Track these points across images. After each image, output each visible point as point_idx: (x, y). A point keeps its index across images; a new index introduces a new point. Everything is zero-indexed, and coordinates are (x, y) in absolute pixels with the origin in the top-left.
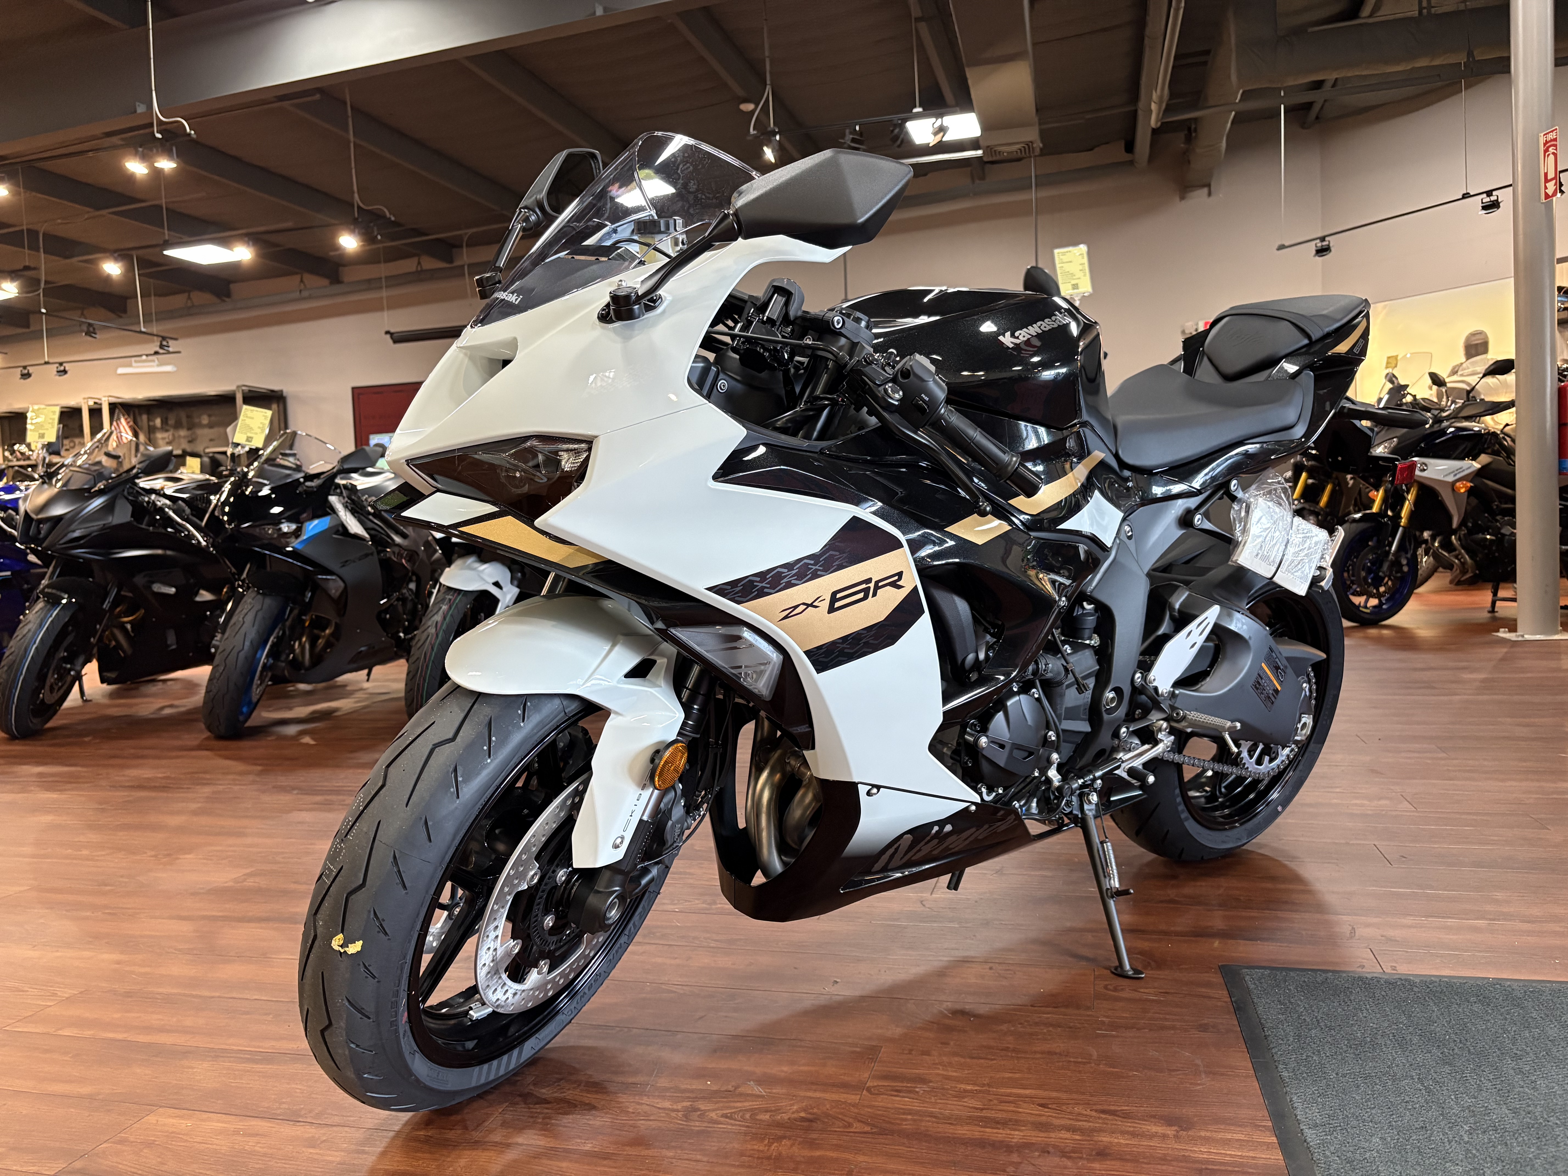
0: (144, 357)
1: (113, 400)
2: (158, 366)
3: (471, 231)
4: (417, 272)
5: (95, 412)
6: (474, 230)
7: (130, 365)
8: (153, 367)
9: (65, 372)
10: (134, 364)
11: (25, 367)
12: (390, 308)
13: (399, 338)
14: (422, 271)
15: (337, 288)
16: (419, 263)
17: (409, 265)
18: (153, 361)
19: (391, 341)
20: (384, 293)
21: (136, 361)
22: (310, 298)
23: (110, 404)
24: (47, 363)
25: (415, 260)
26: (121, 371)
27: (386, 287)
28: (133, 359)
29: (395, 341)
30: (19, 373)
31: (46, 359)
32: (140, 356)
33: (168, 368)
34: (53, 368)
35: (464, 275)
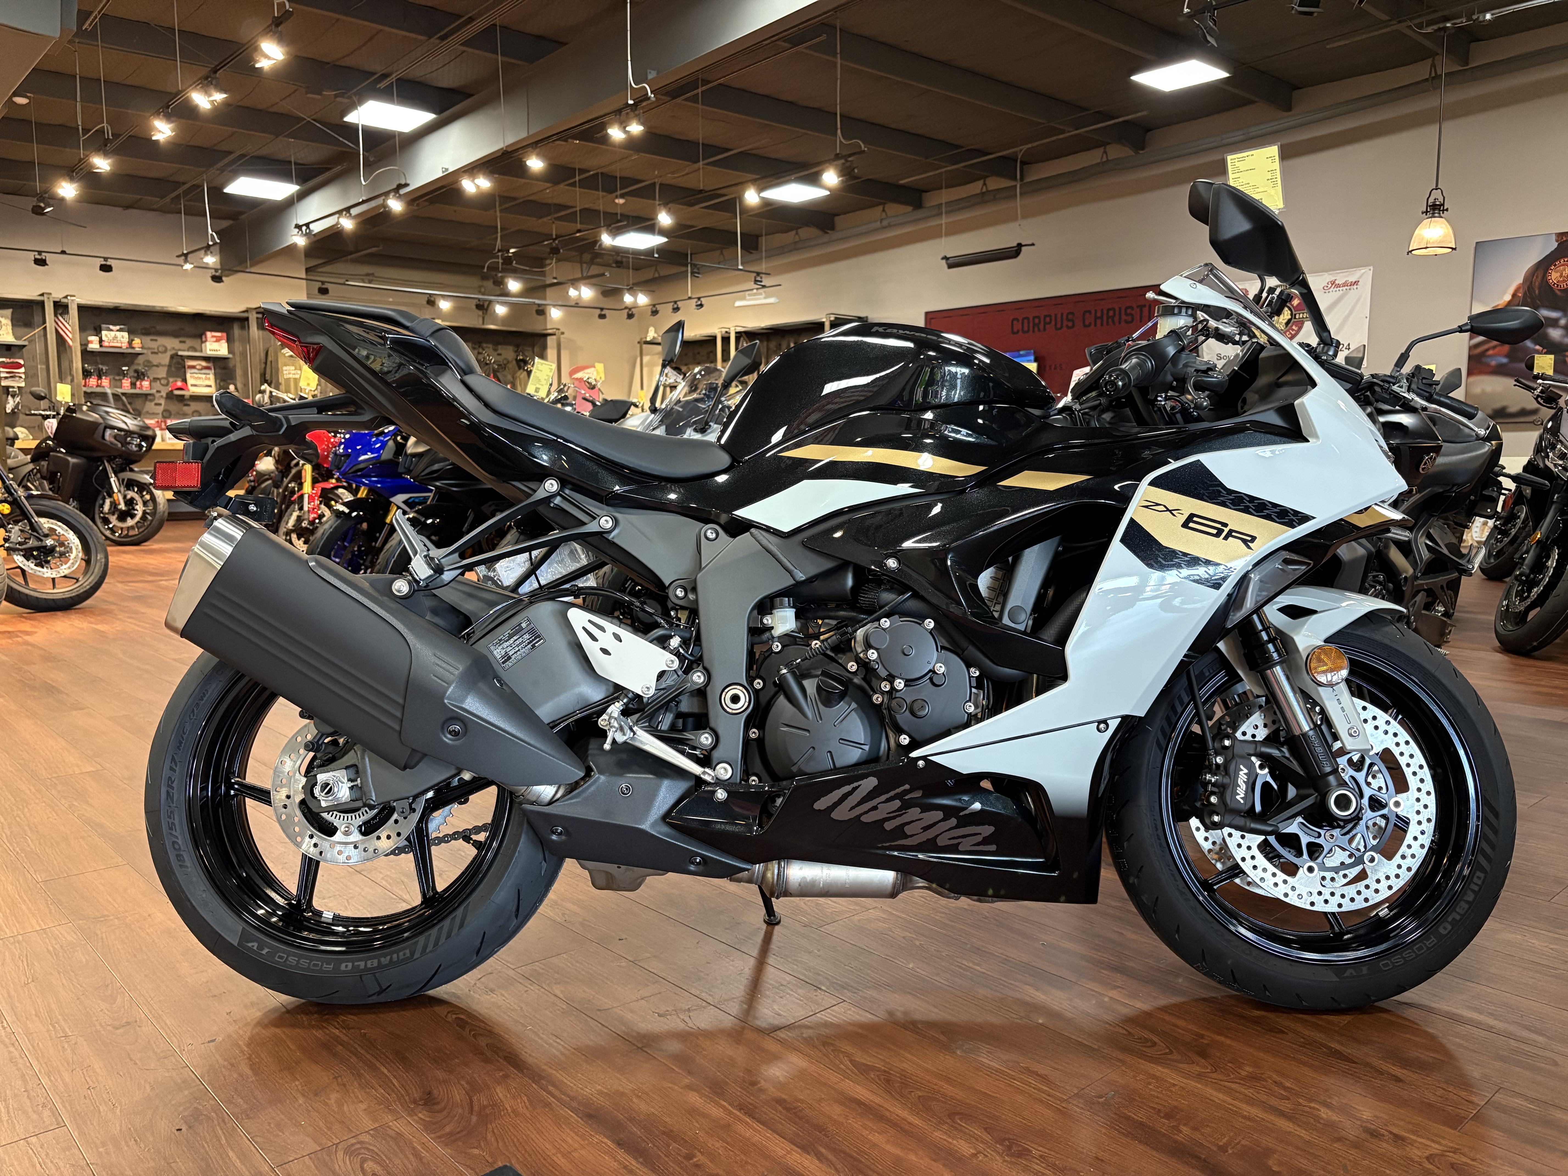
0: (755, 291)
1: (739, 329)
2: (765, 298)
3: (1025, 147)
4: (983, 194)
5: (726, 340)
6: (1030, 146)
7: (744, 298)
8: (760, 299)
9: (701, 305)
10: (748, 298)
11: (675, 302)
12: (948, 234)
13: (954, 263)
14: (988, 191)
15: (920, 214)
16: (985, 184)
17: (976, 187)
18: (761, 294)
19: (946, 266)
20: (944, 220)
21: (749, 295)
22: (890, 226)
23: (736, 333)
24: (690, 298)
25: (981, 183)
26: (738, 304)
27: (947, 213)
28: (747, 293)
29: (950, 266)
30: (671, 307)
31: (690, 295)
32: (752, 290)
33: (772, 300)
34: (693, 302)
35: (1016, 195)
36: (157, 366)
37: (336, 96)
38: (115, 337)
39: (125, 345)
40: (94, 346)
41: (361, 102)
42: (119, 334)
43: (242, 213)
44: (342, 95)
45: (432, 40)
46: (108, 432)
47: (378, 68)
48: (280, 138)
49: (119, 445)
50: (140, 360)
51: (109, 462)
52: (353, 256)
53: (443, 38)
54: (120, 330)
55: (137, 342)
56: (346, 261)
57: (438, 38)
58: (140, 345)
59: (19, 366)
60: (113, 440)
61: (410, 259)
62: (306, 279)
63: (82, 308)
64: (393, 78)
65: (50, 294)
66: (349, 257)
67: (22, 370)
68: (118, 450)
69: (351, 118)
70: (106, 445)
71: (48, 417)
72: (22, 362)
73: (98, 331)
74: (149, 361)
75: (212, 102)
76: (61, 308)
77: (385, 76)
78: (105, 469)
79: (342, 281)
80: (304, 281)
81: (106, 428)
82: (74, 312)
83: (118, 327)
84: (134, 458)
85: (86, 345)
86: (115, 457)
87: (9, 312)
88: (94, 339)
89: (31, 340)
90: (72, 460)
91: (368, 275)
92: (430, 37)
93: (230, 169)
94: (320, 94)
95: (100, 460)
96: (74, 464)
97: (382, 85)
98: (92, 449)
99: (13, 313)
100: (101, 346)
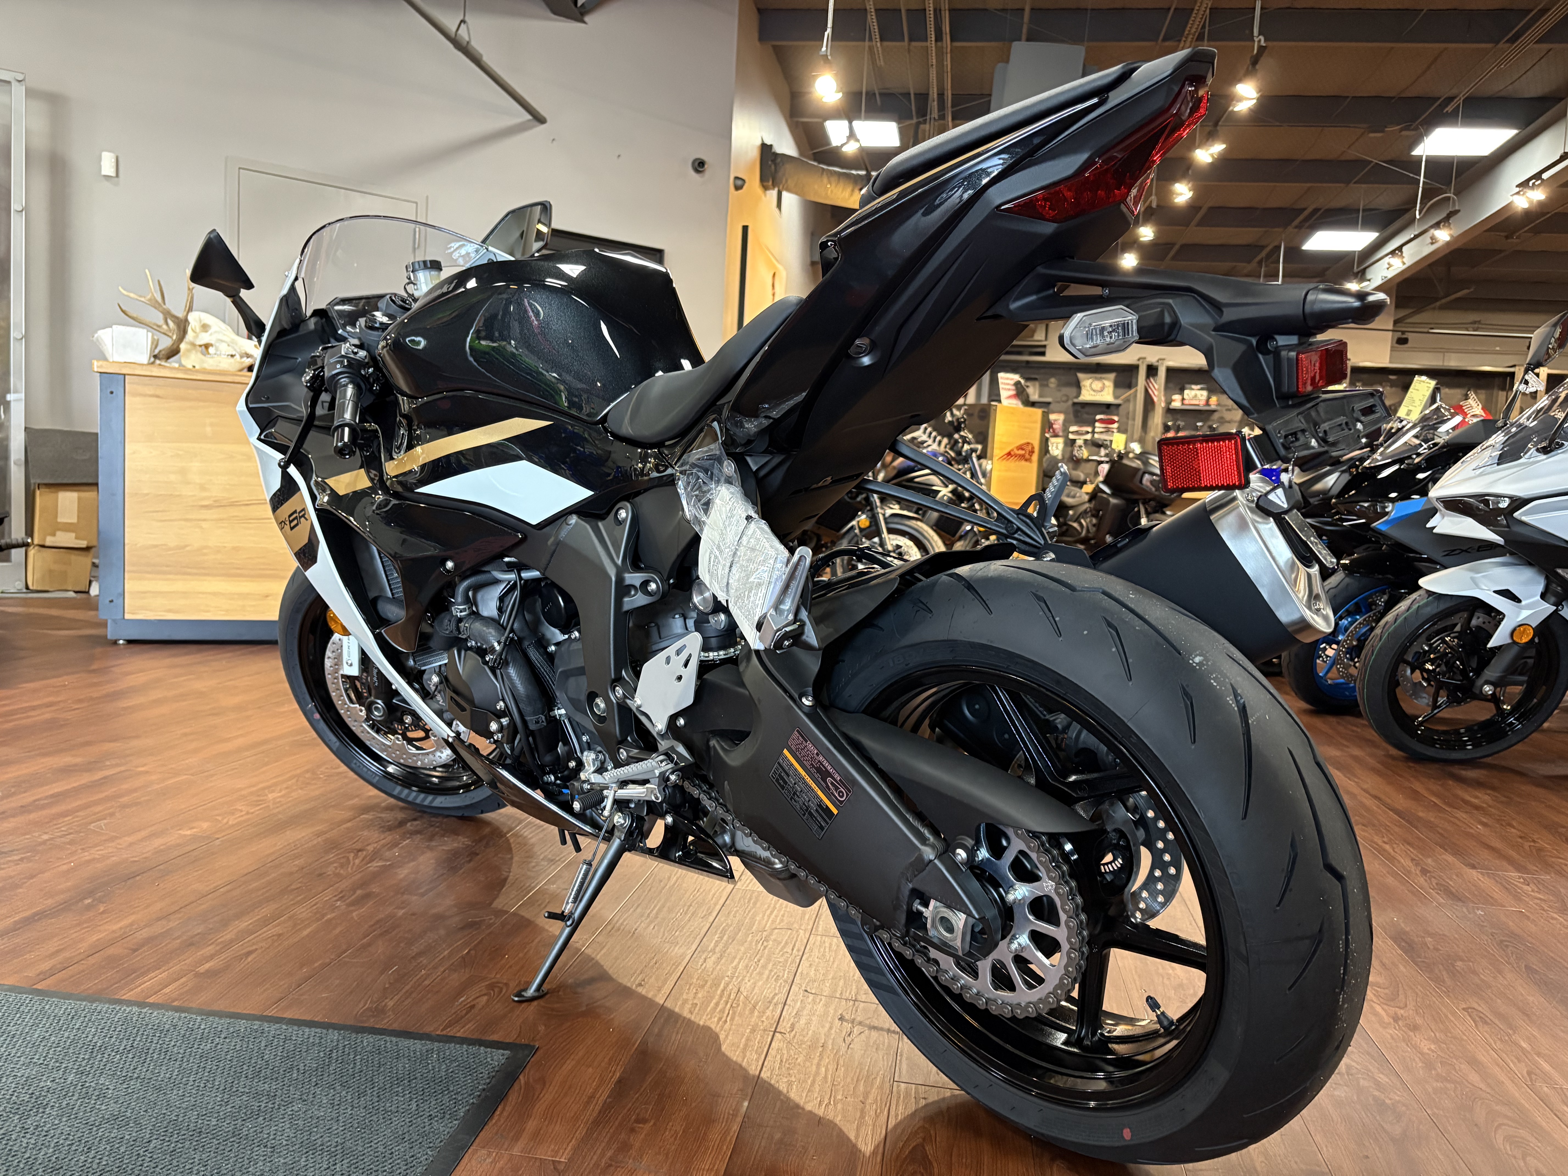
36: (1229, 422)
37: (1401, 130)
38: (1196, 396)
39: (1202, 403)
40: (1176, 404)
41: (1427, 132)
42: (1199, 393)
43: (1327, 269)
44: (1407, 128)
45: (1500, 45)
46: (1147, 476)
47: (1444, 91)
48: (1351, 185)
49: (1153, 489)
50: (1216, 416)
51: (1144, 504)
52: (1444, 301)
53: (1512, 40)
54: (1202, 389)
55: (1214, 400)
56: (1434, 309)
57: (1507, 41)
58: (1216, 403)
59: (1113, 422)
60: (1149, 484)
61: (1520, 300)
62: (1393, 331)
63: (1170, 371)
64: (1460, 100)
65: (1145, 358)
66: (1438, 304)
67: (1116, 425)
68: (1150, 493)
69: (1417, 152)
70: (1144, 490)
71: (1102, 462)
72: (1116, 418)
73: (1181, 390)
74: (1222, 418)
75: (1212, 155)
76: (1152, 371)
77: (1451, 99)
78: (1139, 511)
79: (1426, 330)
80: (1390, 333)
81: (1144, 473)
82: (1162, 373)
83: (1199, 387)
84: (1167, 502)
85: (1170, 403)
86: (1150, 500)
87: (1112, 376)
88: (1177, 397)
89: (1127, 400)
90: (1113, 501)
91: (1475, 322)
92: (1497, 43)
93: (1307, 224)
94: (1383, 131)
95: (1136, 502)
96: (1115, 505)
97: (1449, 109)
98: (1133, 492)
99: (1116, 377)
100: (1183, 404)
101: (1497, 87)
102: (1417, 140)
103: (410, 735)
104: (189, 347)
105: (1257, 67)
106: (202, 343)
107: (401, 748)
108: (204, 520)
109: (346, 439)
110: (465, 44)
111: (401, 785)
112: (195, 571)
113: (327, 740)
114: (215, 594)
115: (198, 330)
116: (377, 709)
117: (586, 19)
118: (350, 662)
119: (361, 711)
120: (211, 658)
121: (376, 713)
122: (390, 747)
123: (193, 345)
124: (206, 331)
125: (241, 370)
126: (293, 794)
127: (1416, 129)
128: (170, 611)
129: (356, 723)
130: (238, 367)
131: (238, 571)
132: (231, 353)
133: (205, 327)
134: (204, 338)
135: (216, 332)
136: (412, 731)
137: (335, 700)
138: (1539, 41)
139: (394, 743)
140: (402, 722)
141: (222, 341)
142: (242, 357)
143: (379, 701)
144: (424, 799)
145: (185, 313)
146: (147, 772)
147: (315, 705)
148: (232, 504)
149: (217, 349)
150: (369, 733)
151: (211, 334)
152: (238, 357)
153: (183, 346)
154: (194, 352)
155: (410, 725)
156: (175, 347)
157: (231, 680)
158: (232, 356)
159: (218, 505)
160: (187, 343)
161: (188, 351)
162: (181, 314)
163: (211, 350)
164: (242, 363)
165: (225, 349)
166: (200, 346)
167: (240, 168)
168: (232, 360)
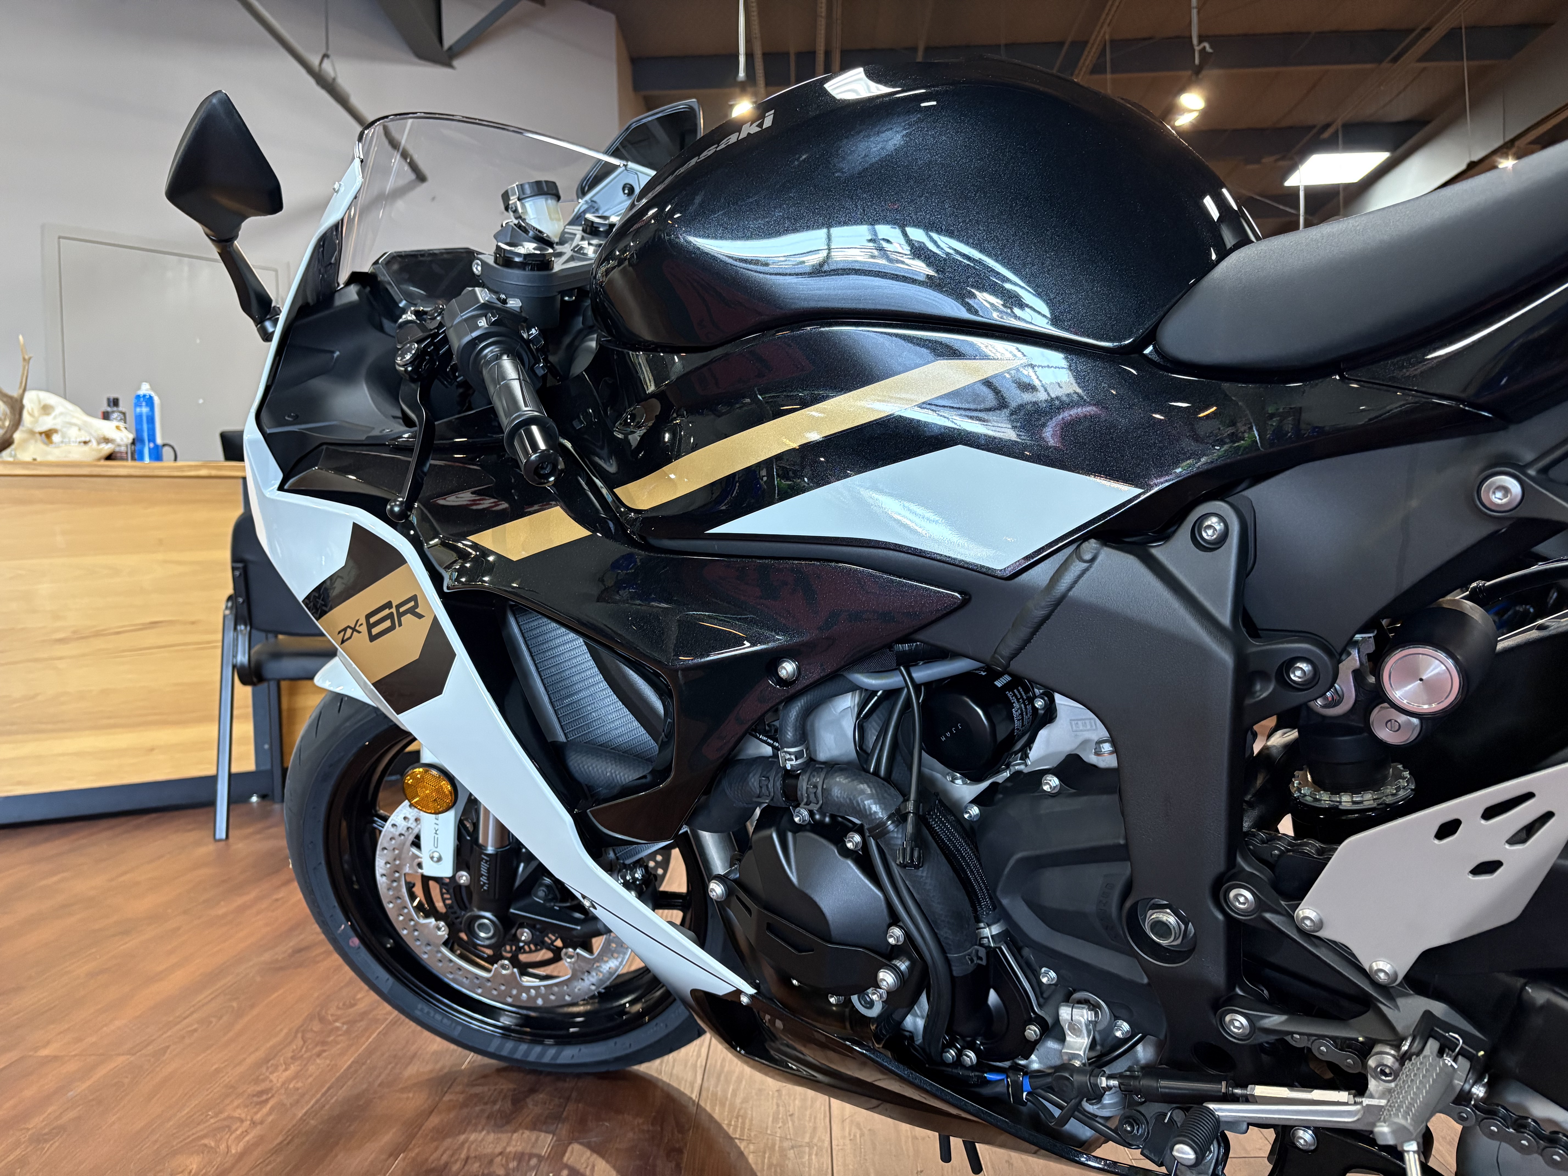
101: (1369, 110)
102: (1292, 168)
103: (523, 958)
104: (25, 436)
105: (1200, 76)
106: (44, 428)
107: (510, 981)
108: (61, 658)
109: (542, 446)
110: (330, 80)
111: (514, 1039)
112: (50, 727)
113: (372, 978)
114: (79, 754)
115: (36, 413)
116: (482, 927)
117: (455, 63)
118: (436, 855)
119: (439, 929)
120: (84, 841)
121: (482, 935)
122: (488, 980)
123: (32, 433)
124: (48, 414)
125: (99, 459)
126: (311, 1068)
127: (1292, 159)
128: (19, 783)
129: (429, 948)
130: (96, 455)
131: (112, 721)
132: (83, 439)
133: (46, 409)
134: (47, 423)
135: (61, 414)
136: (531, 951)
137: (392, 915)
138: (1420, 60)
139: (497, 974)
140: (515, 939)
141: (72, 424)
142: (99, 443)
143: (488, 914)
144: (542, 1054)
145: (21, 391)
146: (55, 1058)
147: (352, 926)
148: (98, 634)
149: (63, 436)
150: (451, 961)
151: (55, 418)
152: (94, 443)
153: (17, 436)
154: (33, 442)
155: (527, 943)
156: (8, 435)
157: (125, 873)
158: (85, 443)
159: (79, 636)
160: (23, 431)
161: (24, 441)
162: (15, 393)
163: (56, 438)
164: (101, 450)
165: (73, 433)
166: (41, 433)
167: (60, 238)
168: (86, 448)
